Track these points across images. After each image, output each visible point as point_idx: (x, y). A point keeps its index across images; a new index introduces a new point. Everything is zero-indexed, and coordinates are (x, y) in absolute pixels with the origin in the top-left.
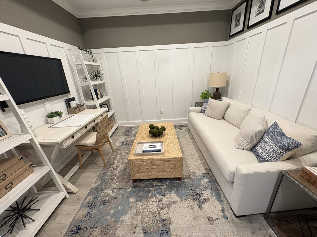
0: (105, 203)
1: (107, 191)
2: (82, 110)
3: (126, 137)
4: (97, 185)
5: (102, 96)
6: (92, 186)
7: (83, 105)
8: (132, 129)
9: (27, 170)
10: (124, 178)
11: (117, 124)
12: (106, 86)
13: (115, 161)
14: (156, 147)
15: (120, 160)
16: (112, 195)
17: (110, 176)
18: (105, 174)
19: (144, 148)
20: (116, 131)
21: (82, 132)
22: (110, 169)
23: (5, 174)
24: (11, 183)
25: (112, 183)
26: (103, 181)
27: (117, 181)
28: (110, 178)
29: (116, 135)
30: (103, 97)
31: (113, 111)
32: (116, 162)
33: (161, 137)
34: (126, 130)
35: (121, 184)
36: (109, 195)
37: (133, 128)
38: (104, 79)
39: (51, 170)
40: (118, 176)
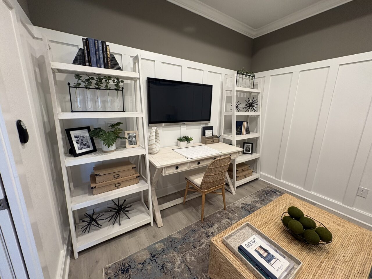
0: (162, 270)
1: (176, 256)
2: (215, 142)
3: (257, 199)
4: (177, 237)
5: (248, 132)
6: (173, 234)
7: (218, 137)
8: (278, 193)
9: (134, 180)
10: (205, 260)
11: (258, 175)
12: (260, 120)
13: (217, 223)
14: (272, 262)
15: (222, 228)
16: (176, 268)
17: (195, 240)
18: (194, 231)
19: (246, 242)
20: (251, 184)
21: (192, 166)
22: (203, 230)
23: (119, 175)
24: (120, 184)
25: (190, 251)
26: (184, 238)
27: (196, 254)
28: (193, 242)
29: (246, 189)
30: (250, 133)
31: (258, 155)
32: (216, 226)
33: (310, 249)
34: (266, 190)
35: (195, 265)
36: (173, 263)
37: (280, 193)
38: (260, 110)
39: (148, 189)
40: (203, 248)
